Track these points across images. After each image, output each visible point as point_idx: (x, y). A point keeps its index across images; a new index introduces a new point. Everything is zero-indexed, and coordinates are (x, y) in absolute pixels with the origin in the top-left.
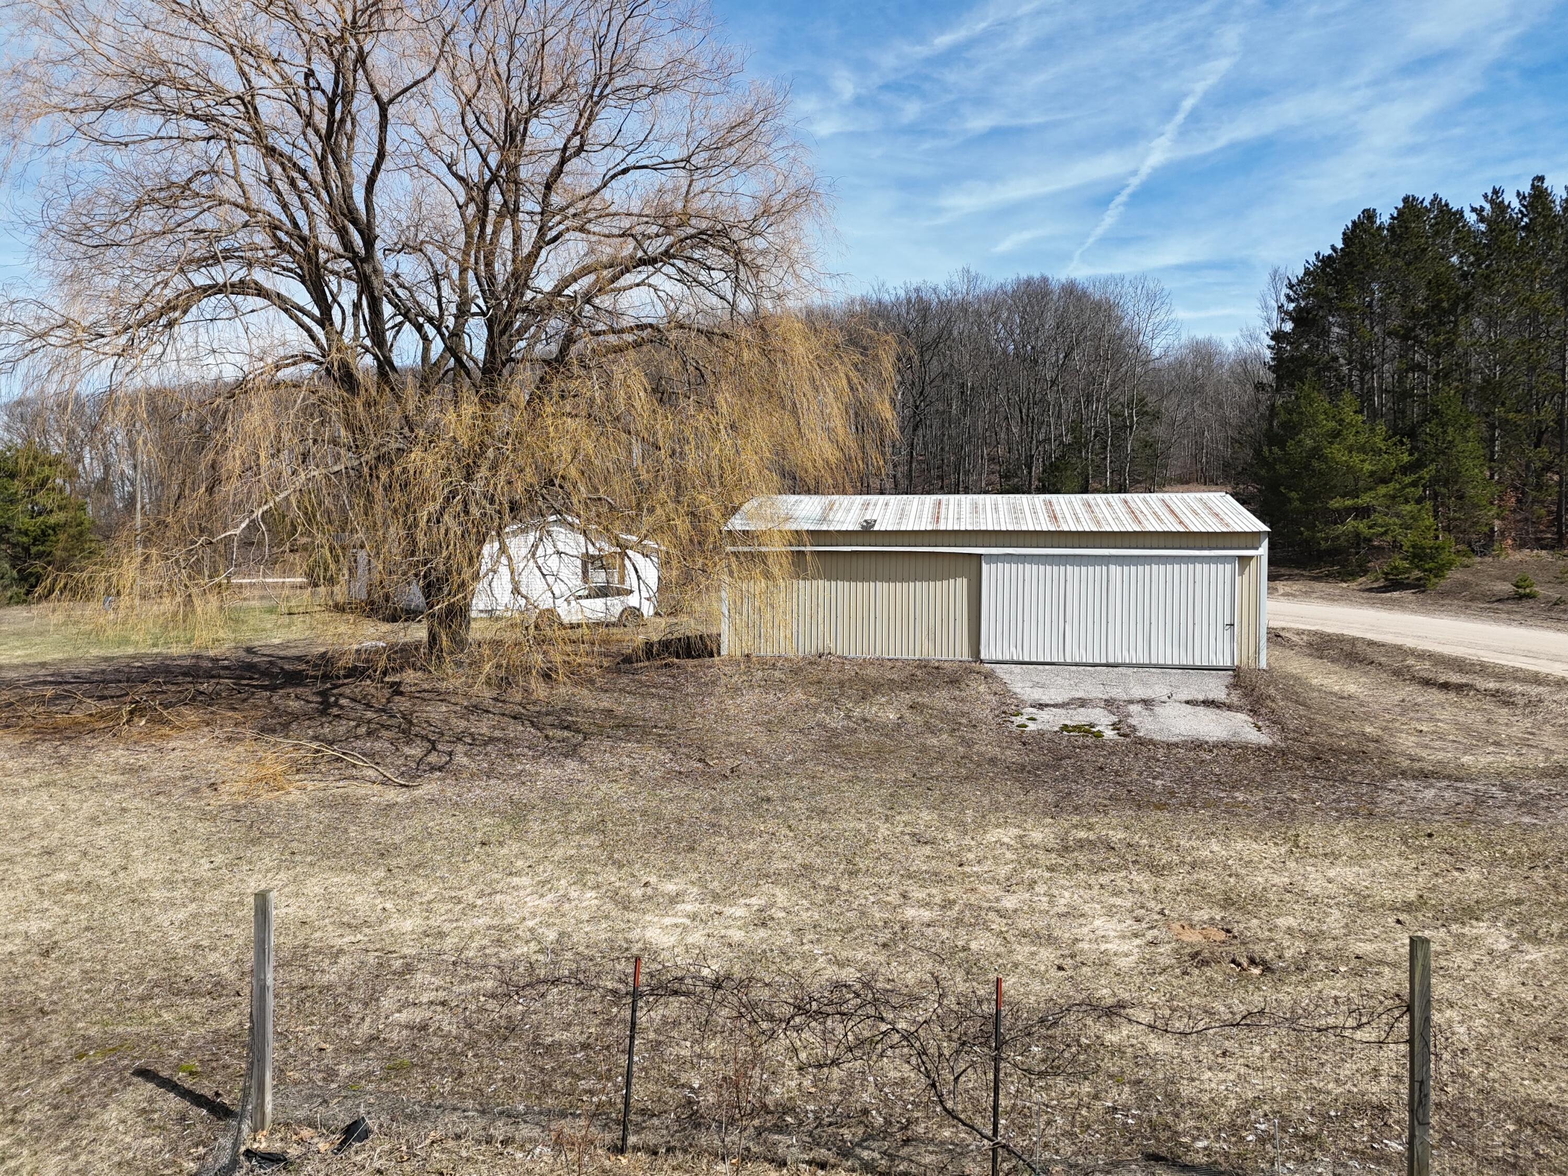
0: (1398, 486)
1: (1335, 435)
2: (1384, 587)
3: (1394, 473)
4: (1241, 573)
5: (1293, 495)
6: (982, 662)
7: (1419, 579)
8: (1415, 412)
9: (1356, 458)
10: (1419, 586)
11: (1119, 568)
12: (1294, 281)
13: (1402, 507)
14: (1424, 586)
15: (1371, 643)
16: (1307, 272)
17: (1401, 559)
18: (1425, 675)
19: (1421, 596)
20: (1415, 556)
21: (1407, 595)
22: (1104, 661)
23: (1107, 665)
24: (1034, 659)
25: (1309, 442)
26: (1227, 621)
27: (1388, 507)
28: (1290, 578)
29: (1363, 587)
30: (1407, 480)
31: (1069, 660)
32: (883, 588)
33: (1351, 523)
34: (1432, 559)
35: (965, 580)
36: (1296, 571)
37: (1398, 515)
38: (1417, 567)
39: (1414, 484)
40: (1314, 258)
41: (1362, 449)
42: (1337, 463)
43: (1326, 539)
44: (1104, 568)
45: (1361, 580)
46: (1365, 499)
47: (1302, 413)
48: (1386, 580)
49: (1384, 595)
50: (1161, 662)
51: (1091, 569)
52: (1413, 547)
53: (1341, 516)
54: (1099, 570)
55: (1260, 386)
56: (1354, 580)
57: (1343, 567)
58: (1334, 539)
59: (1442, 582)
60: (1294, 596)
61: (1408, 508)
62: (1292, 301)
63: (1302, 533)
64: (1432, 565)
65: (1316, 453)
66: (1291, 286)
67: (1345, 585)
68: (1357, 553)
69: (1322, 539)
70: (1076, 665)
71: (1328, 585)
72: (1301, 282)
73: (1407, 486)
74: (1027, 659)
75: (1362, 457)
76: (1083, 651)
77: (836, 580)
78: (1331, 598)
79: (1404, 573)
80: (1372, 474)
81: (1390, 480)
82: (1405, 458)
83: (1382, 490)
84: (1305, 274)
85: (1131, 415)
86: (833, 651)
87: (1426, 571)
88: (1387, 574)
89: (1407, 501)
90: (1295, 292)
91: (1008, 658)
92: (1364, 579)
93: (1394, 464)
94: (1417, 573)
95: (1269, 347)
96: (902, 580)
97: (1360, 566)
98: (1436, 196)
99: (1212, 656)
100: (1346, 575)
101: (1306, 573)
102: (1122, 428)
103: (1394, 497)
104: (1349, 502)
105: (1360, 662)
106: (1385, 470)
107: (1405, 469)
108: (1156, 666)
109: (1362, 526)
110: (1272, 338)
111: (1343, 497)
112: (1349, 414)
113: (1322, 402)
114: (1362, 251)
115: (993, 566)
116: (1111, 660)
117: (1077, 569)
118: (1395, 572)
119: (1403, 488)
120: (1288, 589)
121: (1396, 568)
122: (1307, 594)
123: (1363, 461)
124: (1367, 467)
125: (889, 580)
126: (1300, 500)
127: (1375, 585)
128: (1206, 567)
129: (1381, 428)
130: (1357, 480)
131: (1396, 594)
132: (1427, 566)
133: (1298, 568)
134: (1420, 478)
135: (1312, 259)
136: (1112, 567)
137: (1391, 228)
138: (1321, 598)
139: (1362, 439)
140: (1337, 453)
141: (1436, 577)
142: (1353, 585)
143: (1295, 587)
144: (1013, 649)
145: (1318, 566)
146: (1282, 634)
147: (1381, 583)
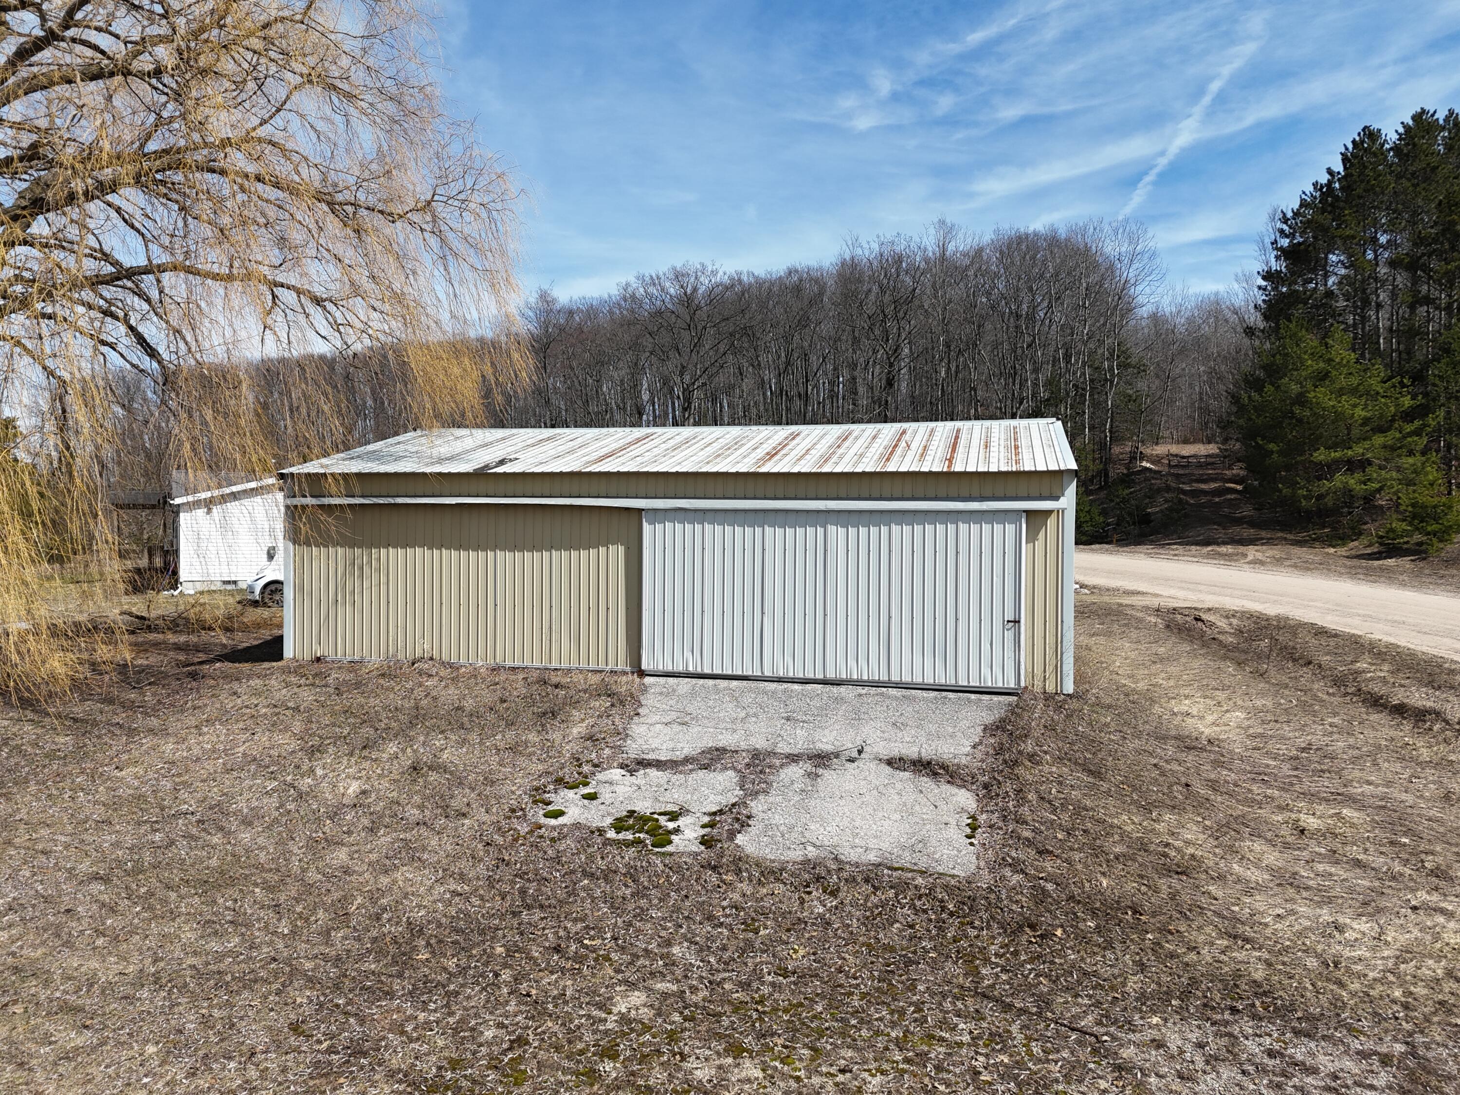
0: (1398, 435)
1: (1322, 377)
2: (1379, 553)
3: (1393, 420)
4: (1032, 538)
5: (1272, 446)
6: (642, 674)
7: (1420, 544)
8: (1423, 351)
9: (1345, 403)
10: (1419, 552)
11: (842, 531)
12: (1290, 214)
13: (1404, 460)
14: (1425, 552)
15: (1321, 632)
16: (1303, 204)
17: (1399, 520)
18: (1377, 688)
19: (1421, 564)
20: (1414, 516)
21: (1405, 562)
22: (820, 676)
23: (825, 682)
24: (717, 671)
25: (1295, 388)
26: (1009, 616)
27: (1386, 460)
28: (1270, 542)
29: (1353, 552)
30: (1409, 428)
31: (768, 673)
32: (504, 558)
33: (1340, 479)
34: (1437, 519)
35: (621, 549)
36: (1280, 534)
37: (1398, 469)
38: (1417, 529)
39: (1417, 433)
40: (1312, 189)
41: (1354, 391)
42: (1324, 409)
43: (1307, 498)
44: (820, 530)
45: (1352, 544)
46: (1357, 450)
47: (1287, 355)
48: (1381, 544)
49: (1376, 563)
50: (906, 678)
51: (800, 531)
52: (1413, 505)
53: (1329, 469)
54: (812, 533)
55: (1250, 331)
56: (1344, 545)
57: (1334, 529)
58: (1320, 497)
59: (1449, 547)
60: (1262, 563)
61: (1411, 460)
62: (1287, 236)
63: (1280, 491)
64: (1435, 527)
65: (1301, 400)
66: (1285, 220)
67: (1332, 550)
68: (1350, 513)
69: (1305, 497)
70: (780, 680)
71: (1311, 550)
72: (1296, 214)
73: (1410, 434)
74: (707, 671)
75: (1355, 400)
76: (788, 659)
77: (440, 548)
78: (1306, 567)
79: (1402, 537)
80: (1366, 421)
81: (1389, 429)
82: (1407, 402)
83: (1379, 440)
84: (1301, 206)
85: (1111, 369)
86: (436, 655)
87: (1428, 534)
88: (1381, 537)
89: (1411, 453)
90: (1290, 227)
91: (680, 669)
92: (1356, 543)
93: (1392, 409)
94: (1417, 537)
95: (1260, 288)
96: (533, 548)
97: (1353, 528)
98: (1451, 112)
99: (986, 671)
100: (1337, 538)
101: (1290, 537)
102: (1100, 383)
103: (1393, 449)
104: (1336, 455)
105: (1295, 660)
106: (1381, 416)
107: (1409, 416)
108: (899, 686)
109: (1353, 482)
110: (1264, 278)
111: (1328, 448)
112: (1341, 352)
113: (1311, 340)
114: (1361, 174)
115: (659, 527)
116: (831, 675)
117: (779, 531)
118: (1391, 535)
119: (1404, 437)
120: (1259, 556)
121: (1392, 530)
122: (1278, 562)
123: (1355, 406)
124: (1360, 413)
125: (513, 548)
126: (1281, 453)
127: (1369, 551)
128: (975, 528)
129: (1379, 369)
130: (1349, 429)
131: (1391, 562)
132: (1429, 529)
133: (1282, 530)
134: (1425, 425)
135: (1310, 189)
136: (832, 529)
137: (1396, 148)
138: (1295, 566)
139: (1354, 381)
140: (1322, 397)
141: (1441, 541)
142: (1342, 551)
143: (1270, 553)
144: (688, 654)
145: (1305, 529)
146: (1204, 616)
147: (1375, 549)
